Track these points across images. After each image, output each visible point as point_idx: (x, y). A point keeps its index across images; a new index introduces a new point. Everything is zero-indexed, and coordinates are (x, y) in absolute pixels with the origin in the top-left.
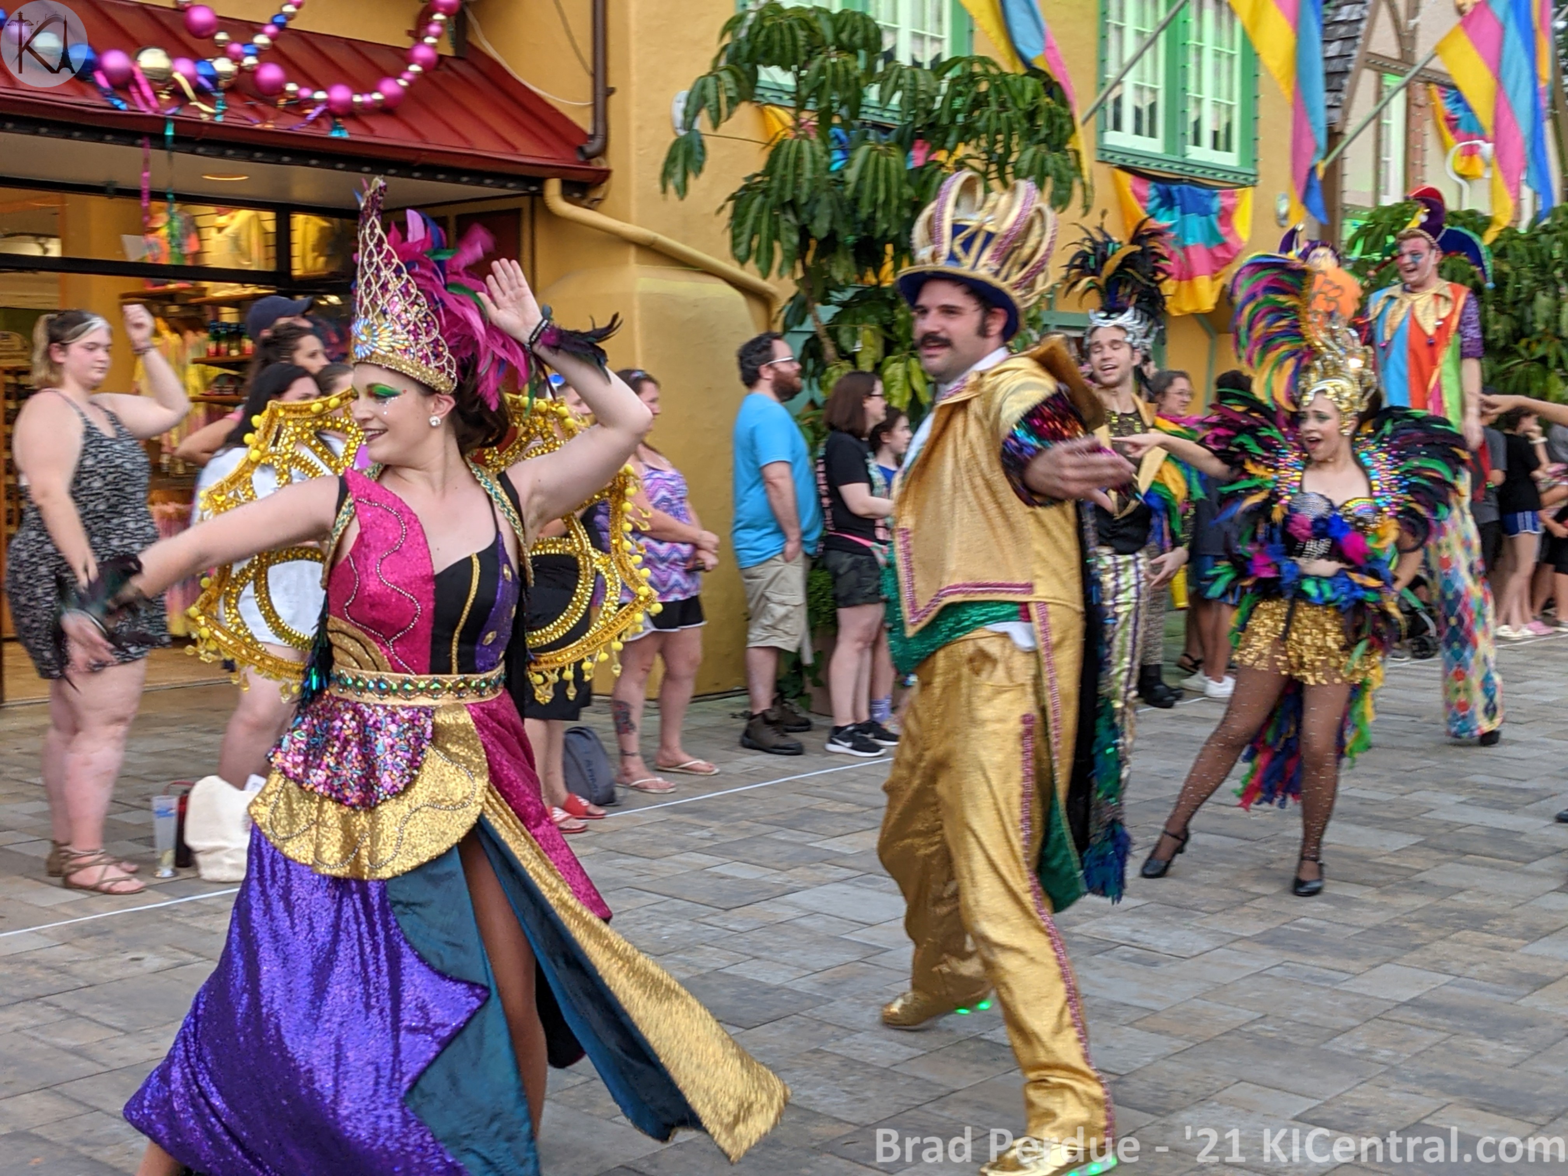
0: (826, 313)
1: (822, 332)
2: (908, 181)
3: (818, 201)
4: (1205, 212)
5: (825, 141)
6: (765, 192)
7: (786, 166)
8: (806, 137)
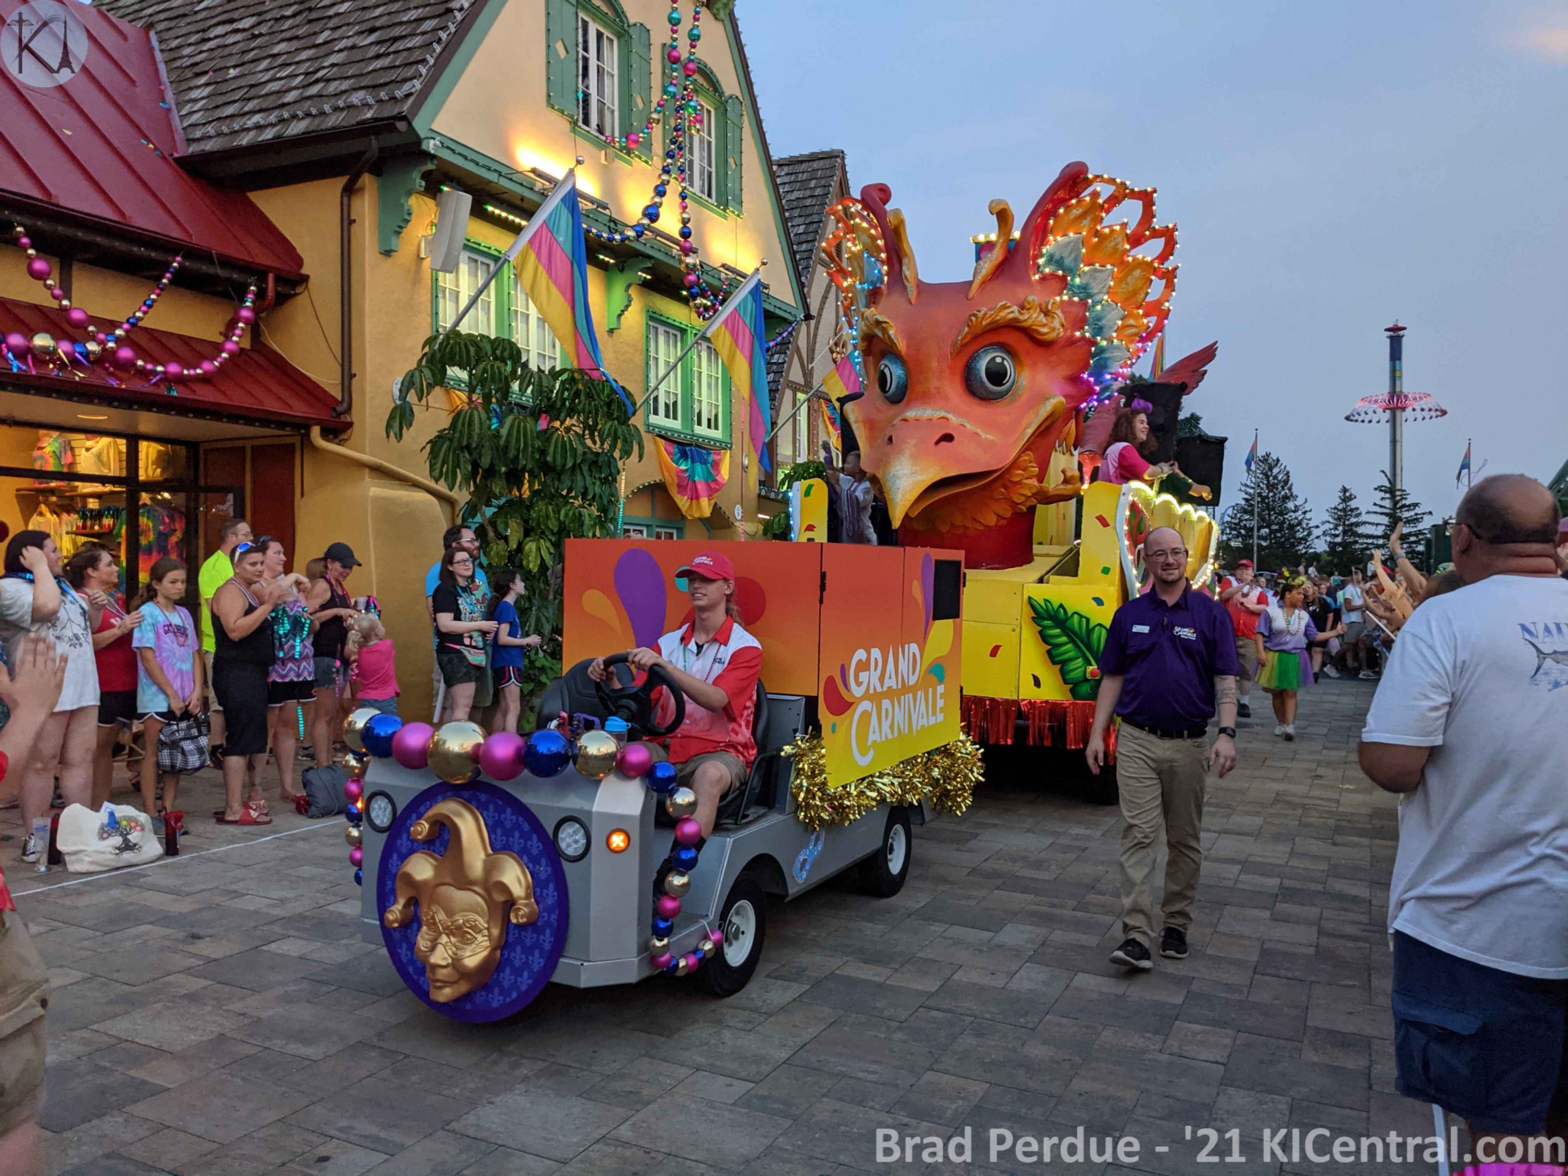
0: (489, 511)
1: (486, 523)
2: (538, 438)
3: (483, 446)
4: (704, 462)
5: (487, 413)
6: (451, 440)
7: (463, 425)
8: (476, 408)
